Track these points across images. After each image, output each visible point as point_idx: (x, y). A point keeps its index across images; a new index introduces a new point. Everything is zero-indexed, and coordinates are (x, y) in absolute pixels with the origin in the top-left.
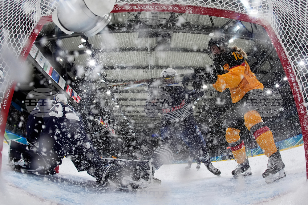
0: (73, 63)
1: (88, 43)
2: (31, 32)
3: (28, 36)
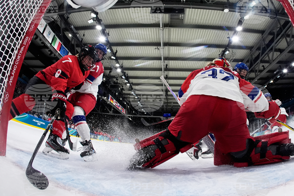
0: (82, 39)
1: (98, 18)
2: (39, 6)
3: (36, 10)
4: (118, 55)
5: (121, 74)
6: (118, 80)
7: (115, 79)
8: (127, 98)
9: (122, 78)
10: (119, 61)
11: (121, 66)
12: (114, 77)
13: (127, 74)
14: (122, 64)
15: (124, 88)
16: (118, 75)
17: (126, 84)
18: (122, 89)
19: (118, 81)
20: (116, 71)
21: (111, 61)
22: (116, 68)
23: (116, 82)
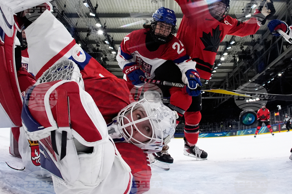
4: (99, 10)
5: (104, 38)
6: (99, 46)
7: (95, 45)
8: (112, 71)
9: (105, 43)
10: (100, 19)
11: (103, 27)
12: (93, 42)
13: (112, 38)
14: (105, 24)
15: (107, 57)
16: (100, 38)
17: (110, 51)
18: (106, 59)
19: (100, 48)
20: (96, 33)
21: (90, 19)
22: (96, 29)
23: (96, 49)
